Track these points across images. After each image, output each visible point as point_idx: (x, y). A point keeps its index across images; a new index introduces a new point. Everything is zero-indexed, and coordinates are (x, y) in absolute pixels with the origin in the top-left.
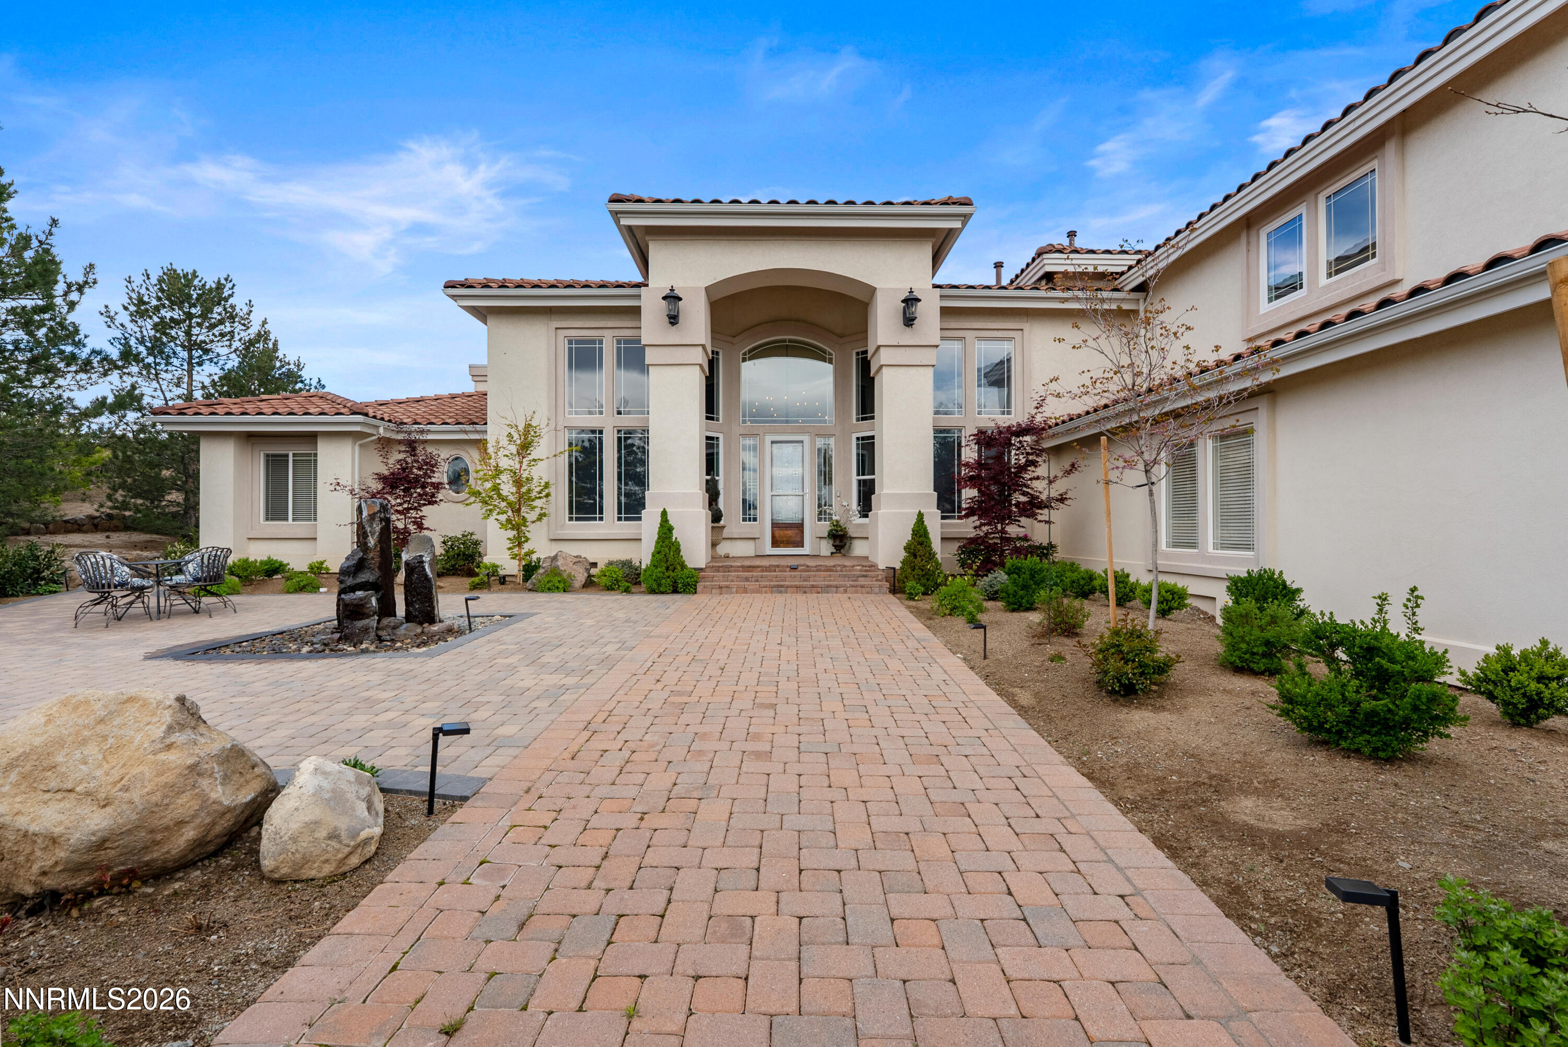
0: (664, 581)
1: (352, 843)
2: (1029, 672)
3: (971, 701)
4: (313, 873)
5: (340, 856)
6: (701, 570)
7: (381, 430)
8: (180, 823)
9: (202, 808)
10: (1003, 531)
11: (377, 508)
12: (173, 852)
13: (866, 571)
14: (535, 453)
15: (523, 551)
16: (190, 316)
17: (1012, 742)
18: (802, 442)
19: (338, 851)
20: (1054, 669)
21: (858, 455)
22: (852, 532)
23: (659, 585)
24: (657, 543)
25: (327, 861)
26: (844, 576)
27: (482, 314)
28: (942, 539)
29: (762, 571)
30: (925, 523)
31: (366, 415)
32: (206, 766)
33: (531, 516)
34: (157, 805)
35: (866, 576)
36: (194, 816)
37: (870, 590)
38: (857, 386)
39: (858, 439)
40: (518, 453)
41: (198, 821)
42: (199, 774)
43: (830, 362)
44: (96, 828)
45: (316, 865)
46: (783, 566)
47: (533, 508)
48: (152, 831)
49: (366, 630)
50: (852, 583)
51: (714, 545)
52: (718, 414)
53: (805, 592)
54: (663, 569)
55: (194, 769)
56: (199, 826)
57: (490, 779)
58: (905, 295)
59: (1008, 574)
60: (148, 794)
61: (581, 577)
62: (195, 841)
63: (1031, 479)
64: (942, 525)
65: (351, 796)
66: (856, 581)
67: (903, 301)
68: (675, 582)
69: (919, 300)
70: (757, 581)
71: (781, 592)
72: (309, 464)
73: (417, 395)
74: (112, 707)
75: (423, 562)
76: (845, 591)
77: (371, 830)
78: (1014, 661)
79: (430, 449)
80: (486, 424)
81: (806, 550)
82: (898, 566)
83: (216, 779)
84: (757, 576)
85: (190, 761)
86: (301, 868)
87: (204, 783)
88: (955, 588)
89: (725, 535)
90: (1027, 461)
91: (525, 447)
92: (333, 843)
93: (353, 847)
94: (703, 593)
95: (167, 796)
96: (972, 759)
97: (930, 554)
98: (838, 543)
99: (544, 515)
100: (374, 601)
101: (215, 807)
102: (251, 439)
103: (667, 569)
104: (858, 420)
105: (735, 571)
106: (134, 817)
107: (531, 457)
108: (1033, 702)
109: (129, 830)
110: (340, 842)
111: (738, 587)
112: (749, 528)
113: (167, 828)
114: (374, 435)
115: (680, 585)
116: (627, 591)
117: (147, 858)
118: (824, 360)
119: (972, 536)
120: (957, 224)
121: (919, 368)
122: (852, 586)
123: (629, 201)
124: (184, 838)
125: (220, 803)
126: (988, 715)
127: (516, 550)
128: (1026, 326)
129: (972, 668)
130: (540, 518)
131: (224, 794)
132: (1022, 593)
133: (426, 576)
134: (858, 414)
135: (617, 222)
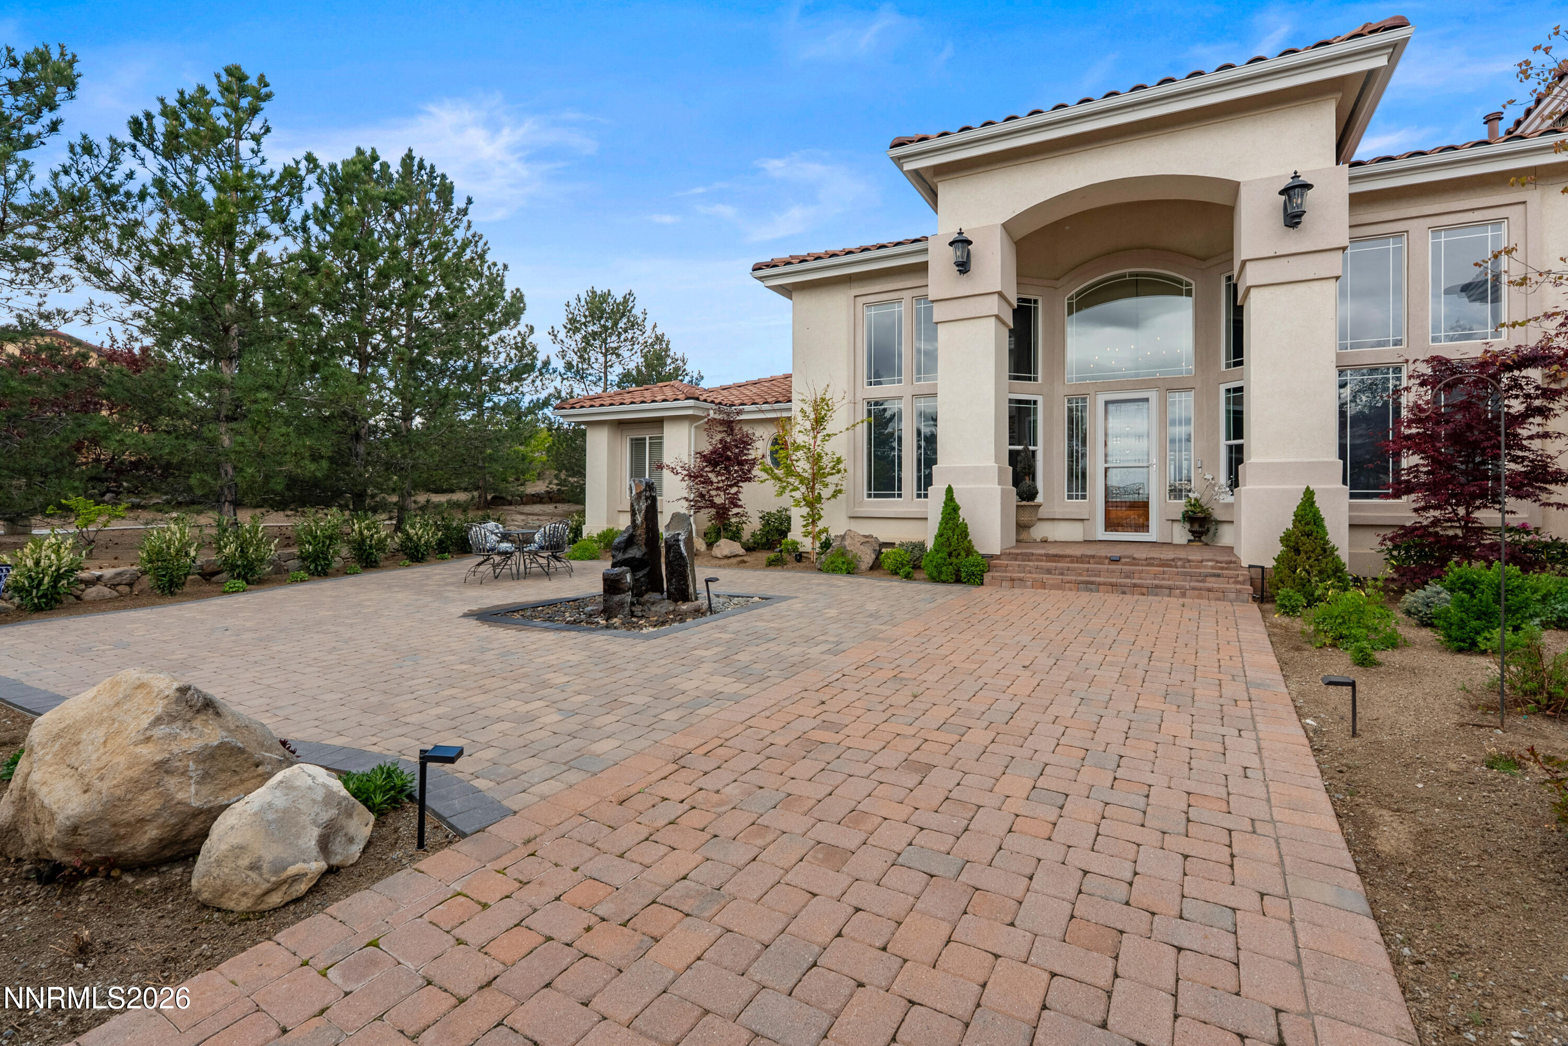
0: (944, 568)
1: (273, 879)
2: (1426, 779)
3: (1273, 821)
4: (231, 905)
5: (258, 891)
6: (992, 557)
7: (711, 412)
8: (142, 821)
9: (164, 808)
10: (1468, 518)
11: (643, 487)
12: (139, 848)
13: (1222, 568)
14: (830, 427)
15: (817, 529)
16: (605, 328)
17: (1303, 938)
18: (1147, 400)
19: (257, 885)
20: (1488, 783)
21: (1228, 412)
22: (1218, 514)
23: (940, 573)
24: (941, 524)
25: (244, 894)
26: (1185, 574)
27: (787, 291)
28: (1351, 526)
29: (1072, 562)
30: (1317, 504)
31: (697, 399)
32: (178, 764)
33: (826, 493)
34: (119, 799)
35: (1218, 576)
36: (156, 816)
37: (1222, 595)
38: (1228, 321)
39: (1228, 391)
40: (813, 429)
41: (161, 820)
42: (167, 772)
43: (1189, 293)
44: (71, 813)
45: (235, 896)
46: (1100, 557)
47: (826, 486)
48: (115, 825)
49: (621, 604)
50: (1193, 584)
51: (1022, 527)
52: (1036, 372)
53: (1124, 593)
54: (945, 555)
55: (163, 767)
56: (162, 826)
57: (515, 813)
58: (1287, 181)
59: (1452, 590)
60: (115, 786)
61: (868, 558)
62: (161, 840)
63: (1531, 438)
64: (1351, 506)
65: (305, 820)
66: (1203, 581)
67: (1282, 193)
68: (959, 570)
69: (1308, 186)
70: (1062, 574)
71: (1092, 591)
72: (658, 444)
73: (755, 378)
74: (128, 692)
75: (678, 540)
76: (1183, 595)
77: (305, 866)
78: (1410, 751)
79: (746, 428)
80: (790, 401)
81: (1152, 535)
82: (1270, 564)
83: (191, 778)
84: (1062, 568)
85: (158, 758)
86: (222, 895)
87: (172, 782)
88: (1341, 608)
89: (1040, 515)
90: (1527, 408)
91: (819, 421)
92: (253, 875)
93: (274, 883)
94: (991, 584)
95: (130, 792)
96: (1187, 959)
97: (1325, 550)
98: (1196, 527)
99: (840, 491)
100: (628, 577)
101: (180, 808)
102: (621, 425)
103: (950, 555)
104: (1228, 366)
105: (1037, 560)
106: (99, 808)
107: (825, 432)
108: (1408, 849)
109: (93, 821)
110: (261, 875)
111: (1034, 580)
112: (1075, 507)
113: (128, 824)
114: (703, 418)
115: (963, 575)
116: (908, 577)
117: (116, 850)
118: (1180, 293)
119: (1408, 524)
120: (1381, 61)
121: (1311, 284)
122: (1194, 589)
123: (911, 142)
124: (148, 836)
125: (187, 805)
126: (1288, 860)
127: (810, 528)
128: (1532, 195)
129: (1317, 751)
130: (834, 495)
131: (196, 794)
132: (1475, 623)
133: (681, 554)
134: (1228, 358)
135: (901, 168)
